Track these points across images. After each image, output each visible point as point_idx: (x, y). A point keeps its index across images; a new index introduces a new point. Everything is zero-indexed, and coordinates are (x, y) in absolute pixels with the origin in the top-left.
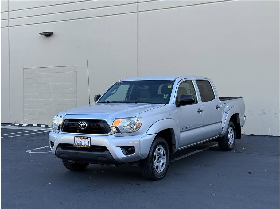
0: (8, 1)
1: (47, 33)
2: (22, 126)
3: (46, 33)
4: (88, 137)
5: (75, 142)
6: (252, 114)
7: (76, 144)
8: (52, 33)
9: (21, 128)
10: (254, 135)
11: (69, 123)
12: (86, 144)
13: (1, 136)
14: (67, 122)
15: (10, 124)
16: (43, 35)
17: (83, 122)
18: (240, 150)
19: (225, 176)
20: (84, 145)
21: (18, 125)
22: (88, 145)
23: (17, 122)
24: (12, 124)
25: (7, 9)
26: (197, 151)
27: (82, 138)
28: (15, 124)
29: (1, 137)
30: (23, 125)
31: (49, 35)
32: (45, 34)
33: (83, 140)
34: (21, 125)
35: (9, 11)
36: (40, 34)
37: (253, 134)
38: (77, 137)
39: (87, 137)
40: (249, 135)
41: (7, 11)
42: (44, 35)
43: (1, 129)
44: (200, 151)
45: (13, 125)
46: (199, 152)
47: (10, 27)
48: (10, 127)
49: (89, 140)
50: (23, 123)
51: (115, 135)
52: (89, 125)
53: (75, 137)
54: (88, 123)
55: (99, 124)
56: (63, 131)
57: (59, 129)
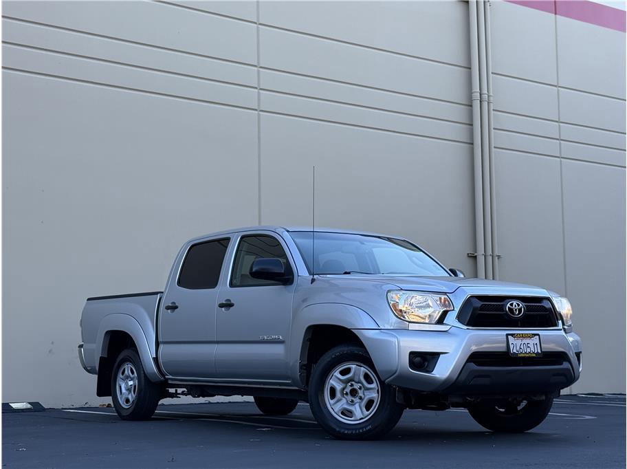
4: (535, 335)
5: (511, 347)
7: (515, 351)
12: (532, 349)
14: (479, 304)
17: (515, 303)
27: (522, 336)
33: (526, 341)
38: (512, 335)
39: (533, 335)
49: (536, 340)
51: (565, 330)
52: (528, 309)
53: (507, 335)
54: (524, 304)
55: (543, 306)
56: (467, 325)
57: (441, 321)
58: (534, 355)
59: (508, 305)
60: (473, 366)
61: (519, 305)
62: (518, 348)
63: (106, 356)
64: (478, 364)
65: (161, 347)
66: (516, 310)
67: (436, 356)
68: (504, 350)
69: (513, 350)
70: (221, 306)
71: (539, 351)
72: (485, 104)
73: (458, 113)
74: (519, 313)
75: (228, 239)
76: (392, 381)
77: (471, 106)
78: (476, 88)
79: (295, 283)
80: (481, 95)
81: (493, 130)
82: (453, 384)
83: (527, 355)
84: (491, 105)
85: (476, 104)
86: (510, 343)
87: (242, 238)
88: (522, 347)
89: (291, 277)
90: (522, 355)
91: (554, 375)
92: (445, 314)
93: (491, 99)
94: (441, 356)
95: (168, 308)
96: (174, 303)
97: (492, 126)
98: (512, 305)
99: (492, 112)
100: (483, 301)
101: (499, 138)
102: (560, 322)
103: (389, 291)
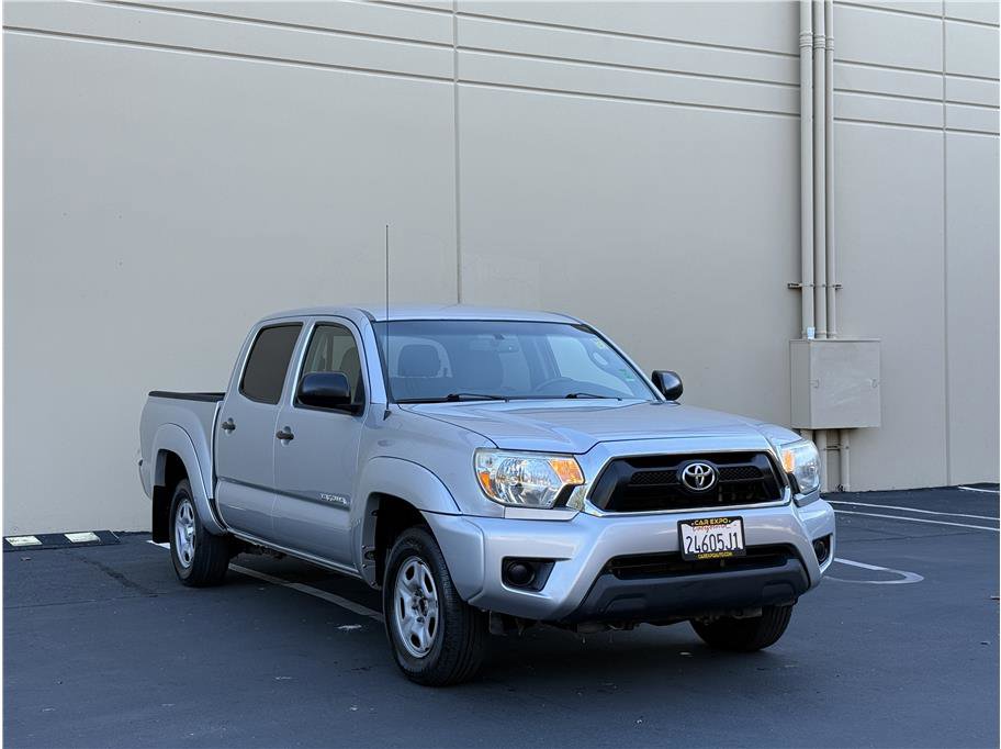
4: (732, 519)
5: (686, 543)
7: (692, 549)
11: (636, 474)
12: (727, 544)
14: (630, 471)
17: (698, 466)
20: (721, 551)
22: (734, 546)
27: (709, 523)
33: (715, 531)
38: (689, 522)
39: (729, 518)
49: (734, 527)
51: (796, 502)
52: (722, 474)
53: (680, 523)
54: (716, 466)
55: (754, 467)
56: (608, 508)
57: (561, 503)
58: (730, 554)
59: (686, 470)
60: (612, 581)
61: (705, 469)
62: (700, 543)
63: (163, 485)
64: (623, 575)
65: (219, 484)
66: (700, 478)
67: (548, 563)
68: (673, 547)
69: (689, 548)
70: (281, 436)
71: (741, 547)
72: (821, 53)
73: (779, 68)
74: (706, 483)
75: (300, 325)
76: (479, 601)
77: (799, 56)
78: (807, 29)
79: (366, 414)
80: (814, 38)
81: (833, 93)
82: (576, 610)
83: (716, 556)
84: (831, 54)
85: (807, 54)
86: (684, 537)
87: (316, 327)
88: (707, 541)
89: (361, 403)
90: (706, 556)
91: (768, 584)
92: (568, 490)
93: (832, 44)
94: (557, 563)
95: (226, 426)
96: (231, 420)
97: (832, 87)
98: (692, 470)
99: (832, 64)
100: (635, 467)
101: (842, 104)
102: (788, 491)
103: (479, 449)
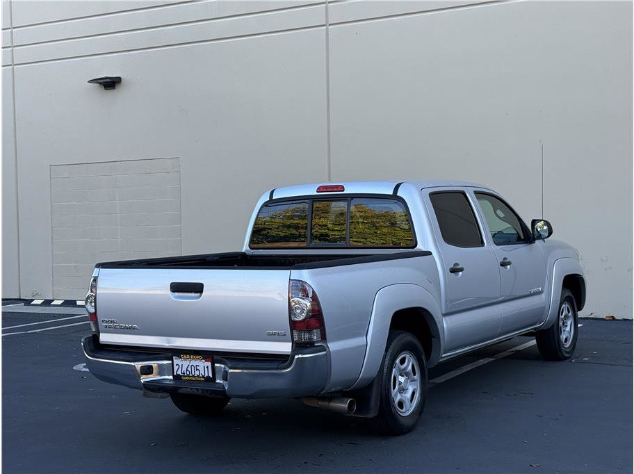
0: (11, 2)
1: (108, 80)
2: (50, 305)
3: (106, 80)
6: (611, 268)
8: (120, 78)
9: (47, 310)
10: (616, 318)
13: (3, 330)
15: (20, 300)
16: (98, 85)
18: (587, 357)
19: (556, 419)
21: (40, 302)
23: (37, 295)
24: (24, 300)
25: (9, 21)
26: (482, 362)
28: (33, 300)
29: (3, 333)
30: (53, 303)
31: (110, 84)
32: (102, 81)
34: (47, 303)
35: (14, 28)
36: (89, 82)
37: (613, 317)
40: (603, 319)
41: (9, 28)
42: (100, 83)
43: (3, 313)
44: (491, 360)
45: (28, 302)
46: (488, 363)
47: (15, 67)
48: (20, 308)
50: (51, 298)
